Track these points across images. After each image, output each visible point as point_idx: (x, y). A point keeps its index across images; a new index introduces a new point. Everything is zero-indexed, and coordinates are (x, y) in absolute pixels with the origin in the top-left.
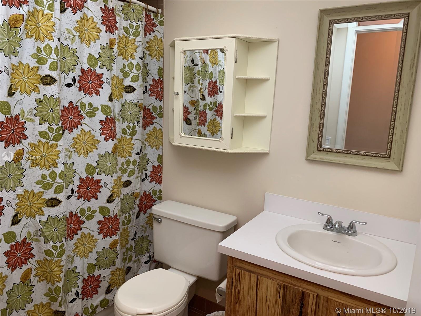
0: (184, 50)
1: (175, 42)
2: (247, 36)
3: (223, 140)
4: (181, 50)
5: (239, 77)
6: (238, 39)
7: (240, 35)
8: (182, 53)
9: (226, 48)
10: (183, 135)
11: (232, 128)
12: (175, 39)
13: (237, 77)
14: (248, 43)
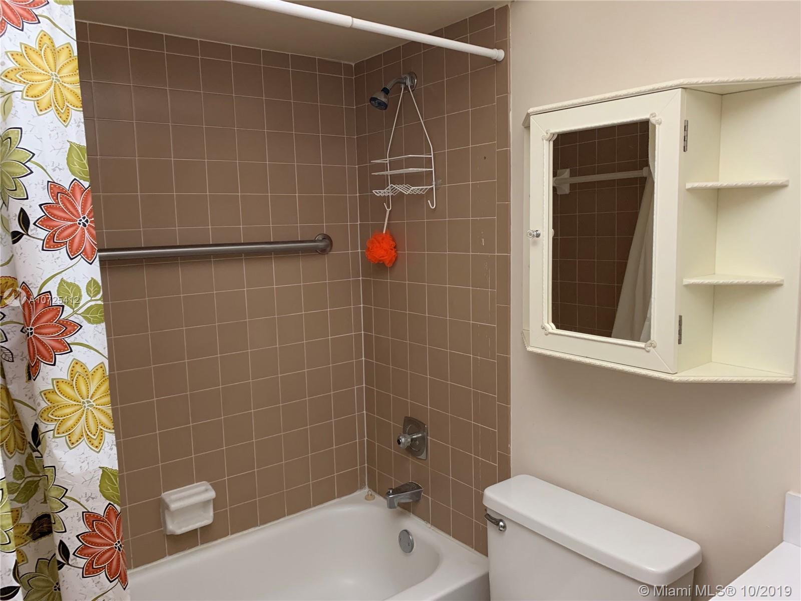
0: (551, 134)
1: (532, 118)
2: (716, 80)
3: (654, 347)
4: (546, 134)
5: (696, 185)
6: (687, 90)
7: (694, 80)
8: (547, 140)
9: (657, 118)
10: (551, 331)
11: (680, 317)
12: (531, 110)
13: (689, 185)
14: (721, 96)
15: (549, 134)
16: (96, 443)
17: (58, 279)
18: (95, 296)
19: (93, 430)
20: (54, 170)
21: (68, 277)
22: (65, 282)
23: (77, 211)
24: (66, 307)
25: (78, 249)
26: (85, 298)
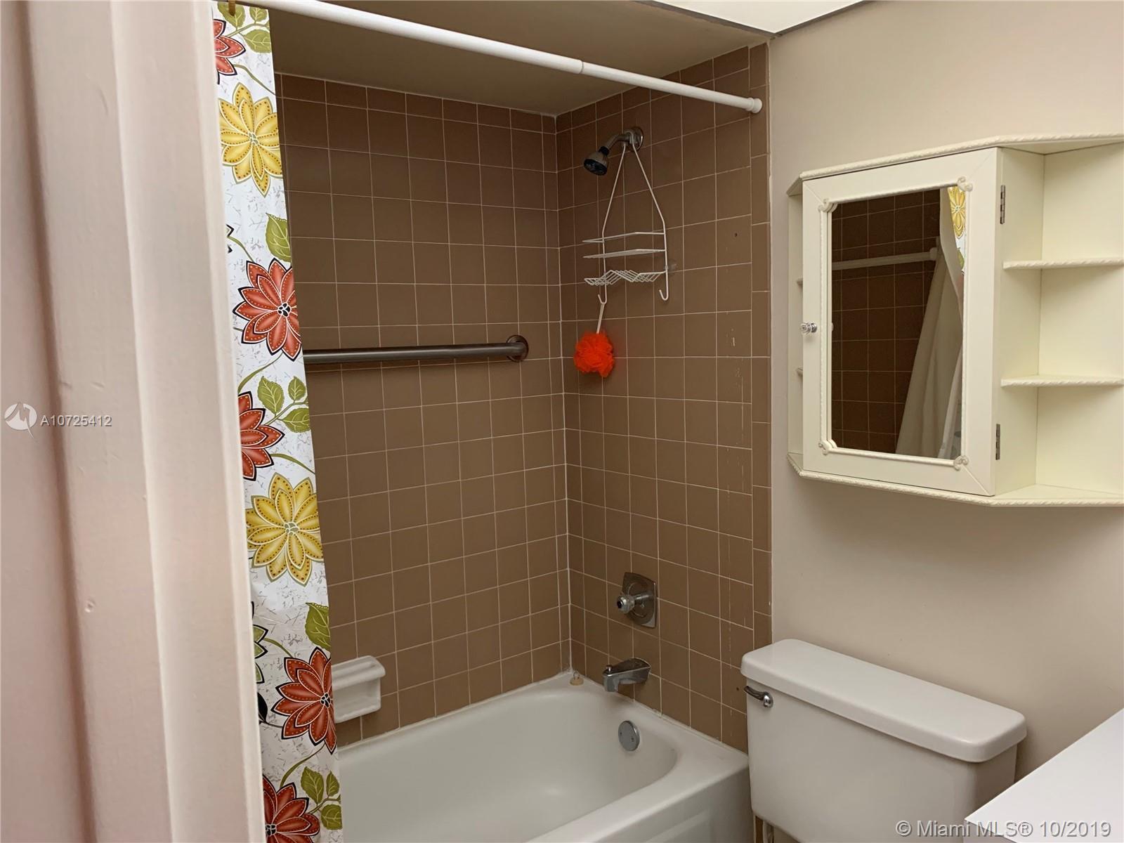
0: (830, 203)
1: (805, 184)
2: (1040, 137)
3: (966, 464)
4: (823, 204)
5: (1015, 264)
6: (1004, 149)
7: (1013, 138)
8: (824, 211)
9: (966, 183)
10: (831, 449)
11: (998, 426)
12: (803, 175)
13: (1007, 265)
14: (1042, 157)
15: (828, 204)
16: (302, 574)
17: (258, 377)
18: (298, 398)
19: (298, 559)
20: (253, 248)
21: (269, 375)
22: (266, 381)
23: (277, 297)
24: (268, 412)
25: (279, 343)
26: (288, 401)
